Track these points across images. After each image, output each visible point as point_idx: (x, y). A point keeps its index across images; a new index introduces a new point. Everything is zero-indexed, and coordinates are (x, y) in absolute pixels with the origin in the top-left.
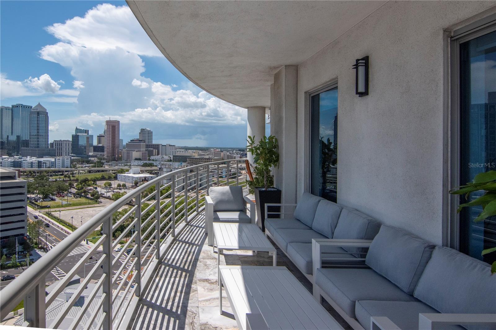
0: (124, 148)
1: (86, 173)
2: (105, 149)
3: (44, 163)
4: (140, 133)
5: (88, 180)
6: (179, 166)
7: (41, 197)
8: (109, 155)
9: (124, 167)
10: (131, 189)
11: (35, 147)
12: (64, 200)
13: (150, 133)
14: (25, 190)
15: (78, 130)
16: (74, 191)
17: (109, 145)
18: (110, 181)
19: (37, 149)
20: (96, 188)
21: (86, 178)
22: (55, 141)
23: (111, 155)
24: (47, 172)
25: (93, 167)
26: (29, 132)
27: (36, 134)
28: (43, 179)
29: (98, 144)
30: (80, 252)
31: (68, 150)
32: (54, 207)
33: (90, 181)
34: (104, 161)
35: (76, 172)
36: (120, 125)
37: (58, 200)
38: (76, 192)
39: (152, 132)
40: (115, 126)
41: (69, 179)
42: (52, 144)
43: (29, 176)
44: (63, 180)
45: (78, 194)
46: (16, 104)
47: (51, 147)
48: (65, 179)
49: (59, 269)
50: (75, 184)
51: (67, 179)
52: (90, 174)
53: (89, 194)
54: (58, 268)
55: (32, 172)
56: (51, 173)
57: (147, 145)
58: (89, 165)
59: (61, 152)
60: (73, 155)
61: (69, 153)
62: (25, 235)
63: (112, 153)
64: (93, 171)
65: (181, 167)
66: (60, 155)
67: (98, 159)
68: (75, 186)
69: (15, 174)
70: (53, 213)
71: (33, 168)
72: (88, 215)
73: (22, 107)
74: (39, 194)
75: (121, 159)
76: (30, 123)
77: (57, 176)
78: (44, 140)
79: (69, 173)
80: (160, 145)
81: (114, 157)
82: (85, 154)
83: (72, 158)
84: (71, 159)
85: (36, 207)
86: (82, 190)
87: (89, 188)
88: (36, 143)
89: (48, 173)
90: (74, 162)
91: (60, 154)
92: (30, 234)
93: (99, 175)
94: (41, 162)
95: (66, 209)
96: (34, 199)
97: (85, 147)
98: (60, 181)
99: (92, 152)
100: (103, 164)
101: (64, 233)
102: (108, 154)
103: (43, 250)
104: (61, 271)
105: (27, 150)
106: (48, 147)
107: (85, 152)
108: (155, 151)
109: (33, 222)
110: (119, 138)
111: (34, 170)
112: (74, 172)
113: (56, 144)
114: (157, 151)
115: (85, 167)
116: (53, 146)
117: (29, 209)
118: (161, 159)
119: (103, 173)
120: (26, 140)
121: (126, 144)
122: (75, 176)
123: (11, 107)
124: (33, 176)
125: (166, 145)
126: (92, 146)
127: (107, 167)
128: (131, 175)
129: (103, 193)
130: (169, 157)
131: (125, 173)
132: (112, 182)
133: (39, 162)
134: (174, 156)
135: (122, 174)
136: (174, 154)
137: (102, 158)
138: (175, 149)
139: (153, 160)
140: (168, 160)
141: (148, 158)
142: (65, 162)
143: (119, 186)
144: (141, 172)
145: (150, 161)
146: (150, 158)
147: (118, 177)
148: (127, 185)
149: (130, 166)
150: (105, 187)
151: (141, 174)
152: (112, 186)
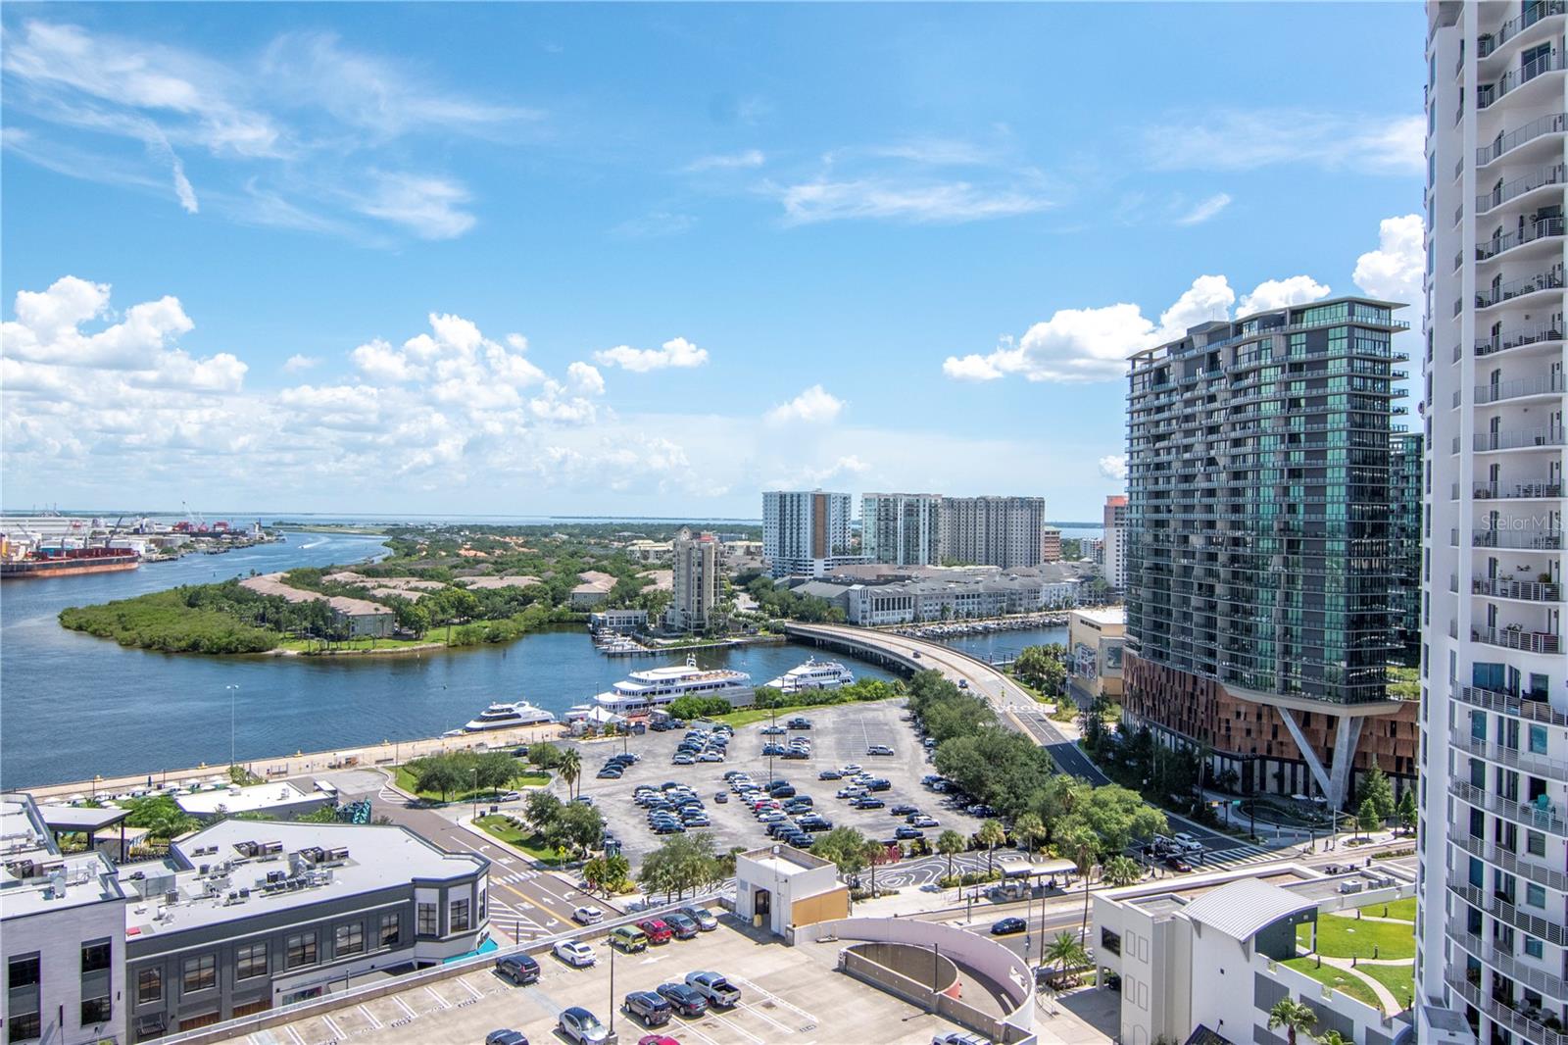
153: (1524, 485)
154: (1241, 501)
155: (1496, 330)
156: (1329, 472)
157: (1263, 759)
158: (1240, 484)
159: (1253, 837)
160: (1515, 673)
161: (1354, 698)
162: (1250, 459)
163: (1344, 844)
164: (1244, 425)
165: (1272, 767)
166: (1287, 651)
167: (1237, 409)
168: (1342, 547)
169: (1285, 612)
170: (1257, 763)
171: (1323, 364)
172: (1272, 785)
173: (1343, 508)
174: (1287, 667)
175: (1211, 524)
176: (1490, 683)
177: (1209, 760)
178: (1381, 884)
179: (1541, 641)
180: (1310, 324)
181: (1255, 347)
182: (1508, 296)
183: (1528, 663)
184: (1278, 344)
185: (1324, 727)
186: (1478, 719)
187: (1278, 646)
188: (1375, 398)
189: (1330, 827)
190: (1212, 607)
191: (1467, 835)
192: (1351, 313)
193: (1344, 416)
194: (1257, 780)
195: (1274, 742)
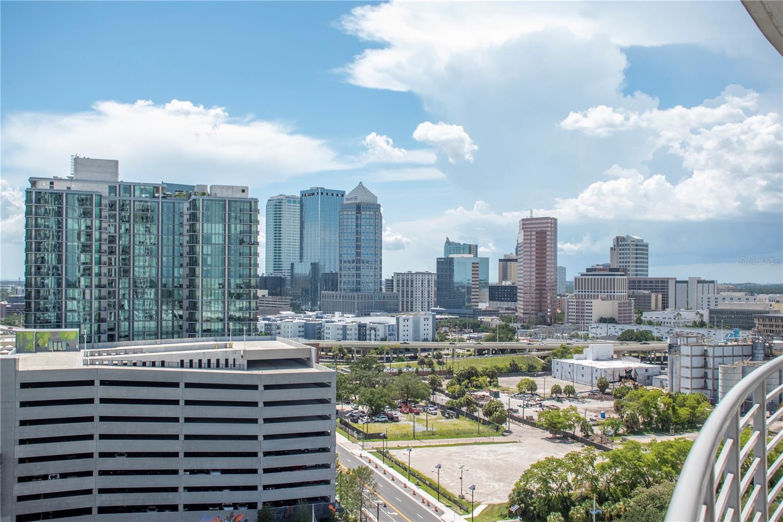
1: (471, 355)
2: (518, 294)
3: (371, 329)
5: (475, 374)
6: (728, 340)
7: (366, 412)
8: (530, 308)
11: (352, 290)
12: (419, 421)
13: (640, 248)
14: (330, 393)
15: (452, 247)
17: (530, 283)
18: (531, 379)
19: (356, 294)
20: (497, 395)
22: (398, 274)
23: (534, 308)
24: (380, 351)
25: (488, 340)
26: (338, 255)
27: (354, 257)
28: (370, 368)
29: (501, 282)
31: (426, 296)
32: (396, 438)
33: (482, 375)
34: (515, 325)
35: (446, 352)
38: (449, 403)
40: (545, 232)
41: (430, 370)
42: (390, 283)
43: (340, 359)
44: (417, 371)
45: (451, 409)
46: (309, 189)
47: (387, 289)
50: (445, 383)
51: (426, 369)
53: (480, 409)
55: (346, 351)
56: (387, 353)
57: (634, 282)
58: (480, 335)
59: (412, 302)
60: (438, 309)
61: (428, 305)
62: (332, 501)
63: (538, 304)
64: (489, 350)
65: (735, 343)
66: (407, 310)
67: (503, 318)
68: (445, 387)
69: (311, 354)
71: (348, 340)
73: (322, 194)
74: (360, 403)
75: (561, 320)
76: (341, 231)
77: (403, 361)
78: (371, 273)
79: (429, 354)
80: (670, 281)
81: (541, 314)
82: (470, 307)
83: (437, 317)
84: (434, 319)
85: (356, 435)
86: (462, 399)
88: (354, 279)
89: (381, 353)
90: (442, 326)
91: (407, 307)
92: (341, 498)
94: (365, 325)
95: (422, 445)
96: (351, 415)
97: (469, 289)
98: (410, 373)
99: (485, 302)
100: (514, 331)
102: (526, 307)
105: (333, 297)
106: (381, 289)
108: (656, 297)
109: (349, 470)
110: (556, 264)
111: (349, 345)
112: (443, 352)
113: (398, 281)
115: (470, 339)
116: (393, 286)
117: (341, 439)
118: (672, 321)
120: (332, 274)
121: (573, 280)
122: (444, 364)
123: (299, 195)
124: (348, 359)
126: (485, 287)
127: (522, 341)
128: (588, 363)
129: (515, 407)
130: (698, 313)
131: (572, 358)
132: (538, 381)
133: (362, 327)
134: (712, 312)
135: (563, 360)
136: (713, 307)
137: (512, 316)
138: (716, 290)
139: (650, 323)
140: (695, 322)
141: (634, 317)
142: (422, 327)
143: (556, 392)
144: (615, 356)
145: (641, 326)
146: (642, 318)
147: (554, 367)
148: (577, 390)
149: (586, 338)
150: (521, 393)
151: (616, 359)
152: (538, 391)
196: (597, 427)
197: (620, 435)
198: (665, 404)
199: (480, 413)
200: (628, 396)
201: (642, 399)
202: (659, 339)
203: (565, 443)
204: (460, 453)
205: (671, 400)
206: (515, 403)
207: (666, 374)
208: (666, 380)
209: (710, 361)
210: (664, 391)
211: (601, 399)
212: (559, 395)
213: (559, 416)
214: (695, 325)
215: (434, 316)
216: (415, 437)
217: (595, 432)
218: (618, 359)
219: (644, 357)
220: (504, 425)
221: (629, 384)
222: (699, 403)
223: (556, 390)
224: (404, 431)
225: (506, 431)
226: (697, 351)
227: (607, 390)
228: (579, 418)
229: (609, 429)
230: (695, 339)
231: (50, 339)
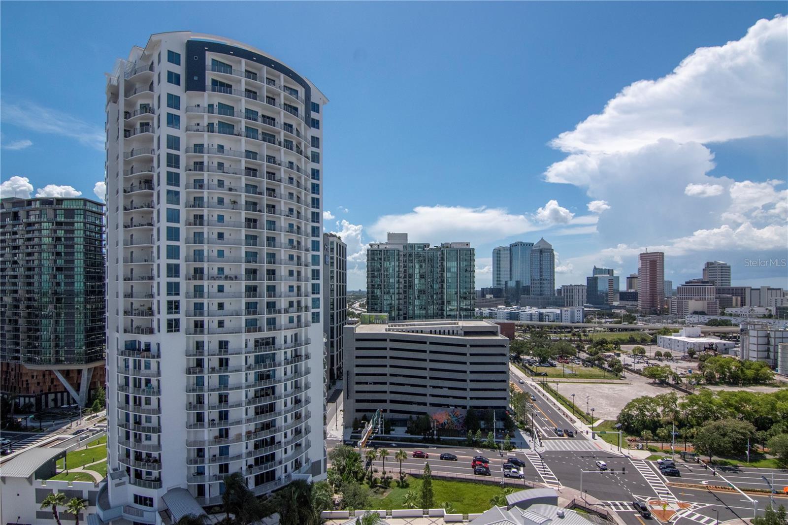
0: (674, 294)
1: (605, 331)
2: (639, 297)
3: (546, 315)
4: (704, 270)
5: (606, 343)
8: (646, 305)
9: (670, 325)
10: (681, 361)
11: (537, 295)
12: (568, 367)
13: (725, 270)
14: (505, 351)
15: (597, 270)
16: (584, 355)
17: (646, 290)
19: (540, 297)
20: (619, 355)
21: (604, 339)
22: (564, 286)
23: (649, 305)
24: (550, 327)
25: (616, 323)
26: (530, 276)
27: (539, 277)
28: (541, 337)
29: (628, 290)
30: (581, 449)
31: (581, 298)
32: (553, 376)
33: (610, 343)
34: (636, 315)
35: (590, 329)
36: (665, 259)
37: (559, 366)
38: (587, 358)
39: (730, 267)
40: (656, 261)
41: (578, 339)
42: (559, 291)
43: (527, 331)
44: (571, 339)
47: (558, 294)
48: (573, 338)
49: (547, 467)
50: (586, 347)
51: (576, 338)
52: (614, 333)
54: (545, 464)
55: (531, 327)
56: (555, 329)
57: (719, 289)
58: (613, 320)
59: (573, 301)
60: (586, 305)
61: (582, 303)
62: (508, 409)
63: (651, 302)
64: (619, 331)
66: (567, 306)
67: (627, 311)
68: (586, 349)
69: (498, 329)
70: (550, 384)
71: (533, 321)
72: (601, 394)
73: (521, 245)
75: (668, 312)
76: (531, 264)
77: (562, 333)
78: (548, 286)
79: (579, 330)
80: (747, 289)
81: (654, 308)
82: (607, 304)
83: (585, 309)
86: (596, 357)
87: (608, 354)
88: (539, 289)
89: (551, 329)
90: (590, 315)
91: (567, 304)
93: (625, 336)
94: (542, 314)
97: (607, 294)
98: (566, 341)
99: (617, 301)
100: (634, 318)
101: (561, 414)
102: (644, 305)
103: (529, 433)
104: (549, 470)
105: (528, 298)
106: (554, 294)
107: (607, 300)
110: (663, 279)
112: (588, 329)
114: (739, 298)
115: (606, 322)
116: (561, 293)
119: (632, 332)
120: (527, 286)
121: (676, 288)
122: (588, 336)
124: (532, 331)
125: (759, 288)
126: (617, 293)
127: (640, 324)
128: (683, 338)
129: (630, 363)
130: (767, 309)
131: (671, 335)
132: (646, 348)
133: (541, 314)
134: (777, 308)
135: (665, 337)
136: (779, 305)
137: (634, 309)
138: (782, 295)
139: (731, 315)
140: (765, 315)
141: (719, 311)
142: (576, 315)
143: (659, 356)
144: (703, 335)
145: (724, 317)
146: (725, 312)
147: (659, 340)
148: (673, 355)
149: (683, 323)
150: (635, 355)
151: (703, 337)
152: (646, 354)
153: (142, 276)
154: (32, 281)
155: (132, 219)
156: (76, 269)
157: (46, 395)
158: (31, 273)
159: (41, 429)
160: (140, 343)
161: (90, 360)
162: (36, 262)
163: (86, 420)
164: (33, 246)
165: (51, 396)
166: (57, 345)
167: (29, 239)
168: (82, 299)
169: (56, 330)
170: (43, 396)
171: (72, 224)
172: (51, 404)
173: (82, 284)
174: (57, 353)
175: (16, 292)
176: (132, 348)
177: (17, 400)
178: (98, 432)
179: (147, 330)
180: (66, 206)
181: (38, 212)
182: (135, 208)
183: (143, 339)
184: (51, 213)
185: (76, 375)
186: (126, 361)
187: (52, 344)
188: (96, 240)
189: (79, 415)
190: (17, 330)
191: (124, 404)
192: (85, 205)
193: (82, 246)
194: (43, 404)
195: (52, 386)
196: (685, 379)
197: (701, 384)
198: (736, 367)
199: (606, 366)
200: (708, 360)
201: (718, 363)
202: (736, 325)
203: (661, 387)
204: (591, 388)
205: (740, 365)
206: (629, 361)
207: (738, 347)
208: (739, 351)
209: (772, 341)
210: (737, 358)
211: (690, 361)
212: (660, 357)
213: (658, 371)
214: (764, 317)
215: (583, 309)
216: (564, 376)
217: (683, 381)
218: (705, 336)
219: (723, 336)
220: (621, 373)
221: (711, 353)
222: (762, 367)
223: (658, 354)
224: (558, 373)
225: (622, 377)
226: (761, 334)
227: (695, 356)
228: (672, 372)
229: (693, 380)
230: (760, 326)
231: (375, 319)
